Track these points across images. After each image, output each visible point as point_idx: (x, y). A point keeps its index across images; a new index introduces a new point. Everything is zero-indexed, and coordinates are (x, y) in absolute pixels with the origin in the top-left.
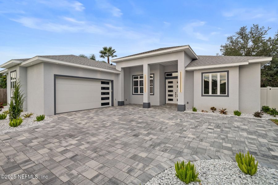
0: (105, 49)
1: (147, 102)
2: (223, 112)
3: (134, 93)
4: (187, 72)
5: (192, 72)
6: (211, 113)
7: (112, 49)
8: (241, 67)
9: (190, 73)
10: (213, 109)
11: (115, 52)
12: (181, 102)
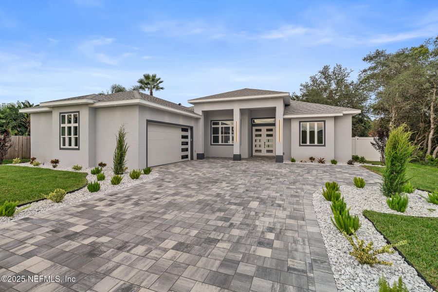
0: (147, 77)
1: (238, 154)
2: (321, 161)
3: (212, 143)
4: (285, 120)
5: (290, 120)
6: (309, 163)
7: (157, 77)
8: (336, 118)
9: (287, 121)
10: (312, 159)
11: (161, 82)
12: (279, 152)
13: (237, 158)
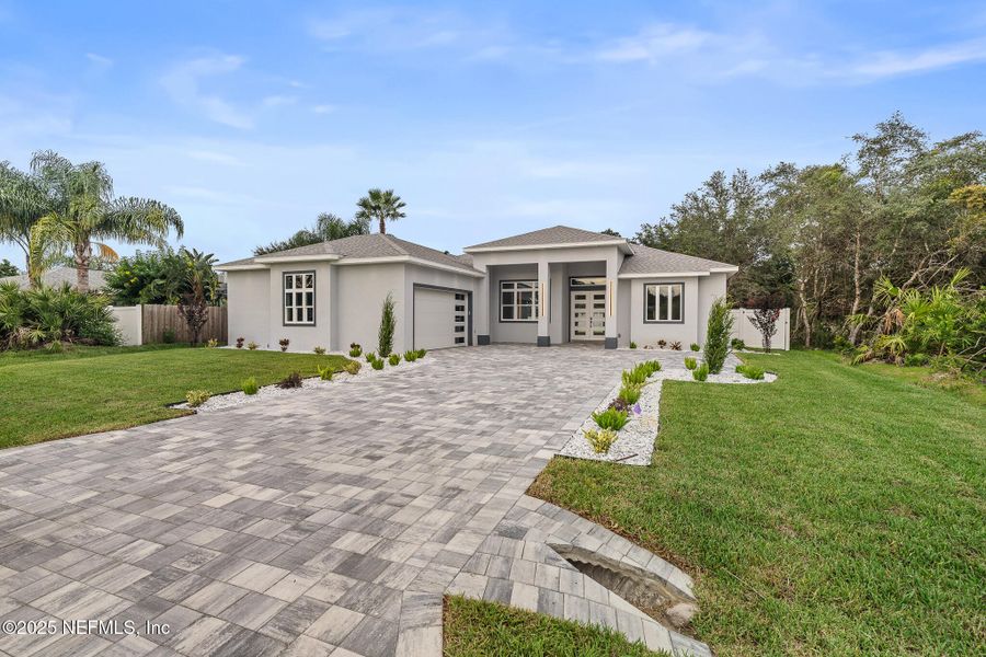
0: (375, 195)
1: (546, 335)
2: (676, 347)
3: (502, 319)
4: (620, 280)
5: (629, 281)
6: (658, 349)
7: (395, 195)
8: (700, 279)
9: (625, 284)
10: (662, 344)
11: (403, 205)
12: (611, 333)
13: (544, 342)
